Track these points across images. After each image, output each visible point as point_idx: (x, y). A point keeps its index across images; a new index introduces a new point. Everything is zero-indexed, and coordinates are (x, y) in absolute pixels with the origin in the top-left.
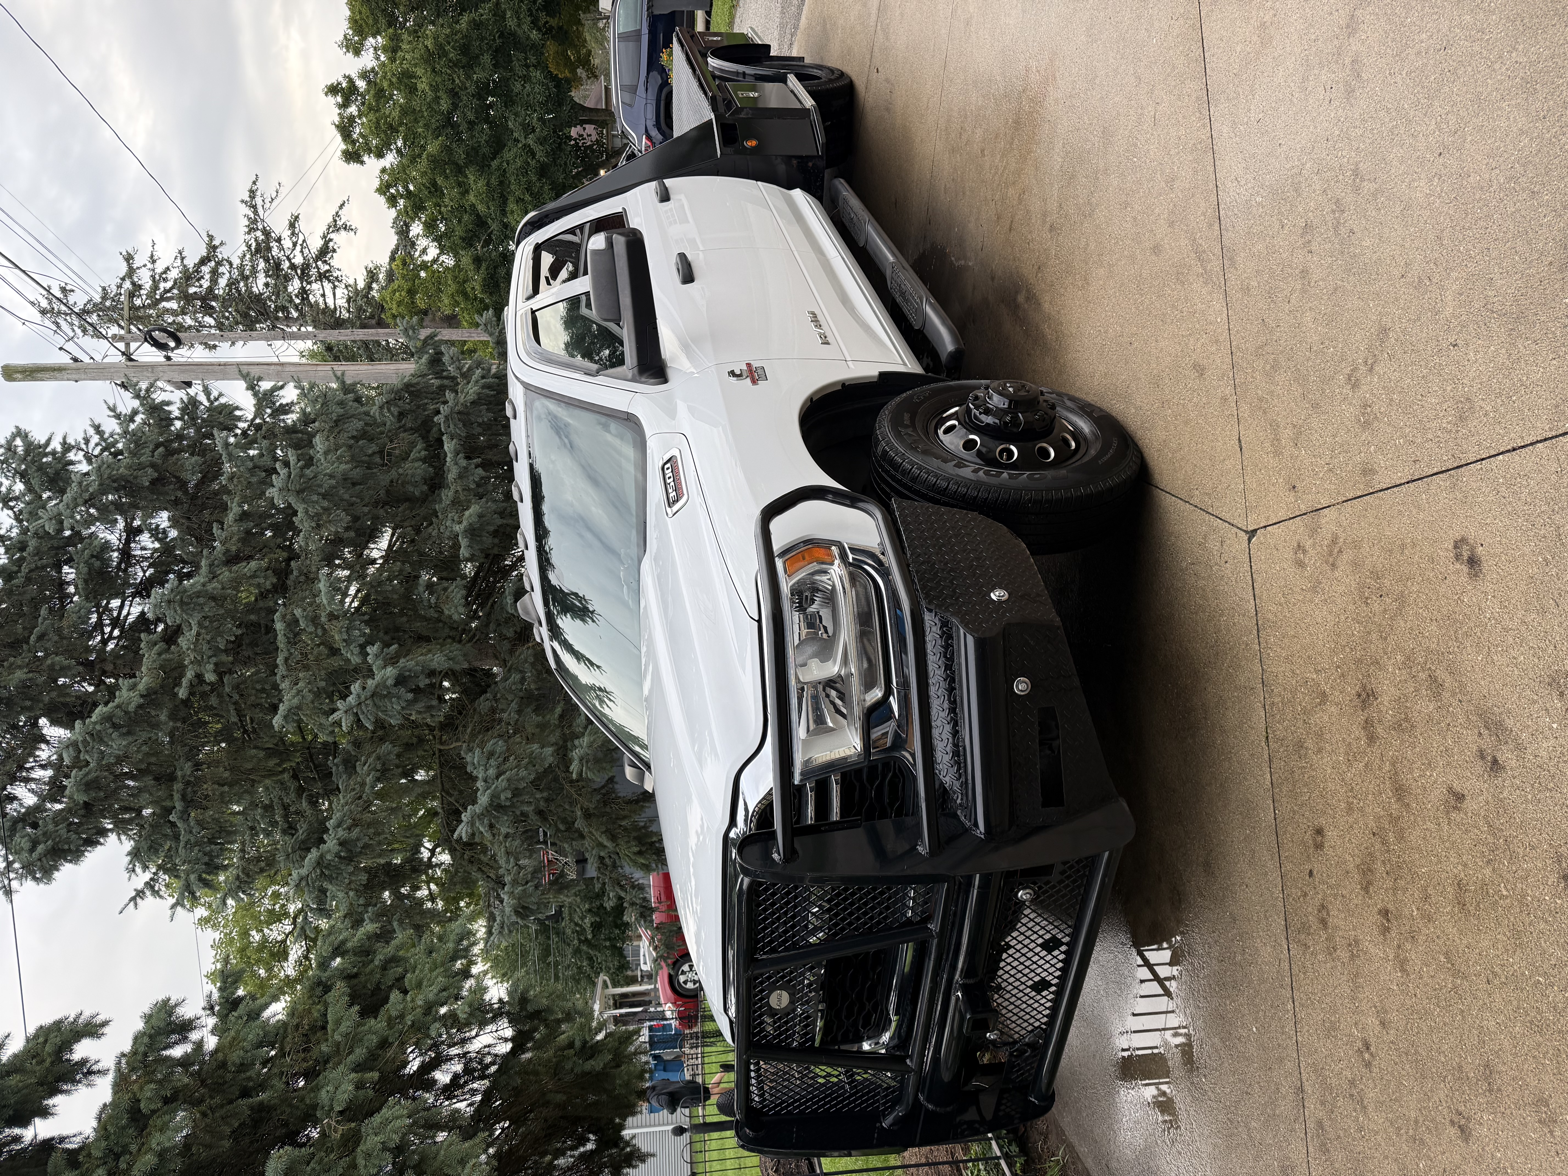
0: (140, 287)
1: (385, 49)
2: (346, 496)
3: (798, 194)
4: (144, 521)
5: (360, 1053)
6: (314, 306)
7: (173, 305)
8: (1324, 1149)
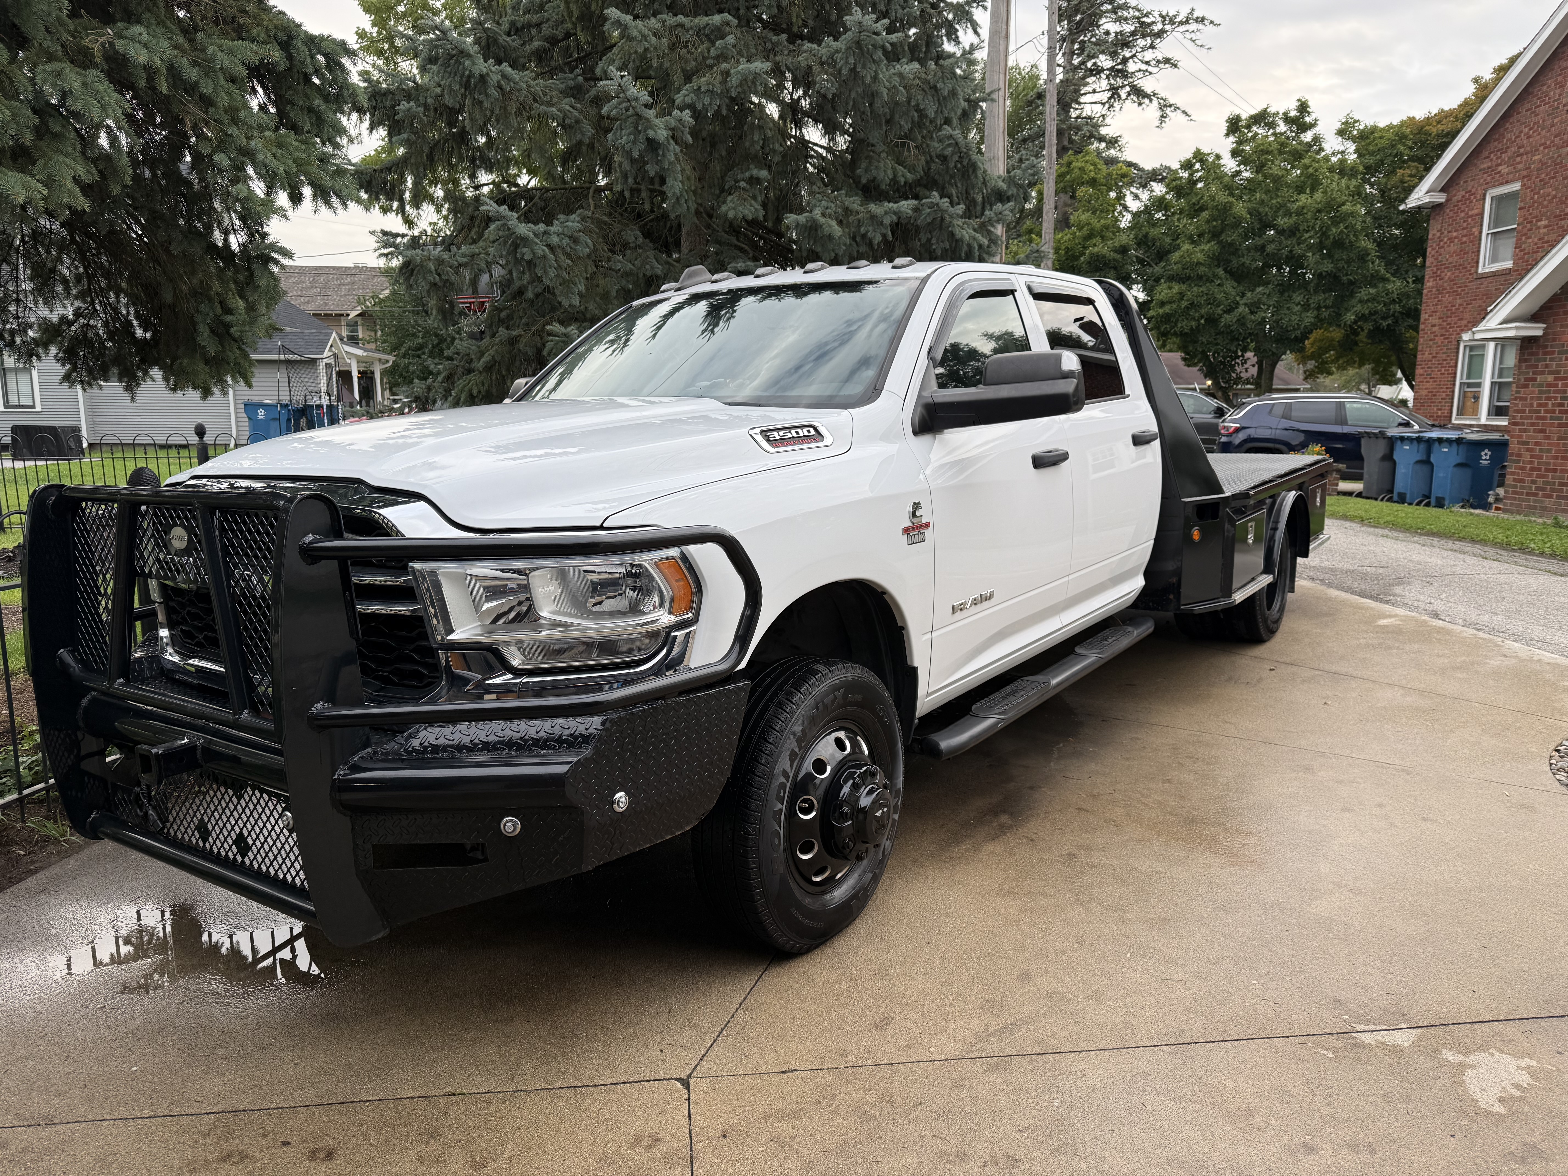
1: (1343, 161)
2: (853, 95)
3: (1139, 582)
5: (192, 74)
6: (1083, 82)
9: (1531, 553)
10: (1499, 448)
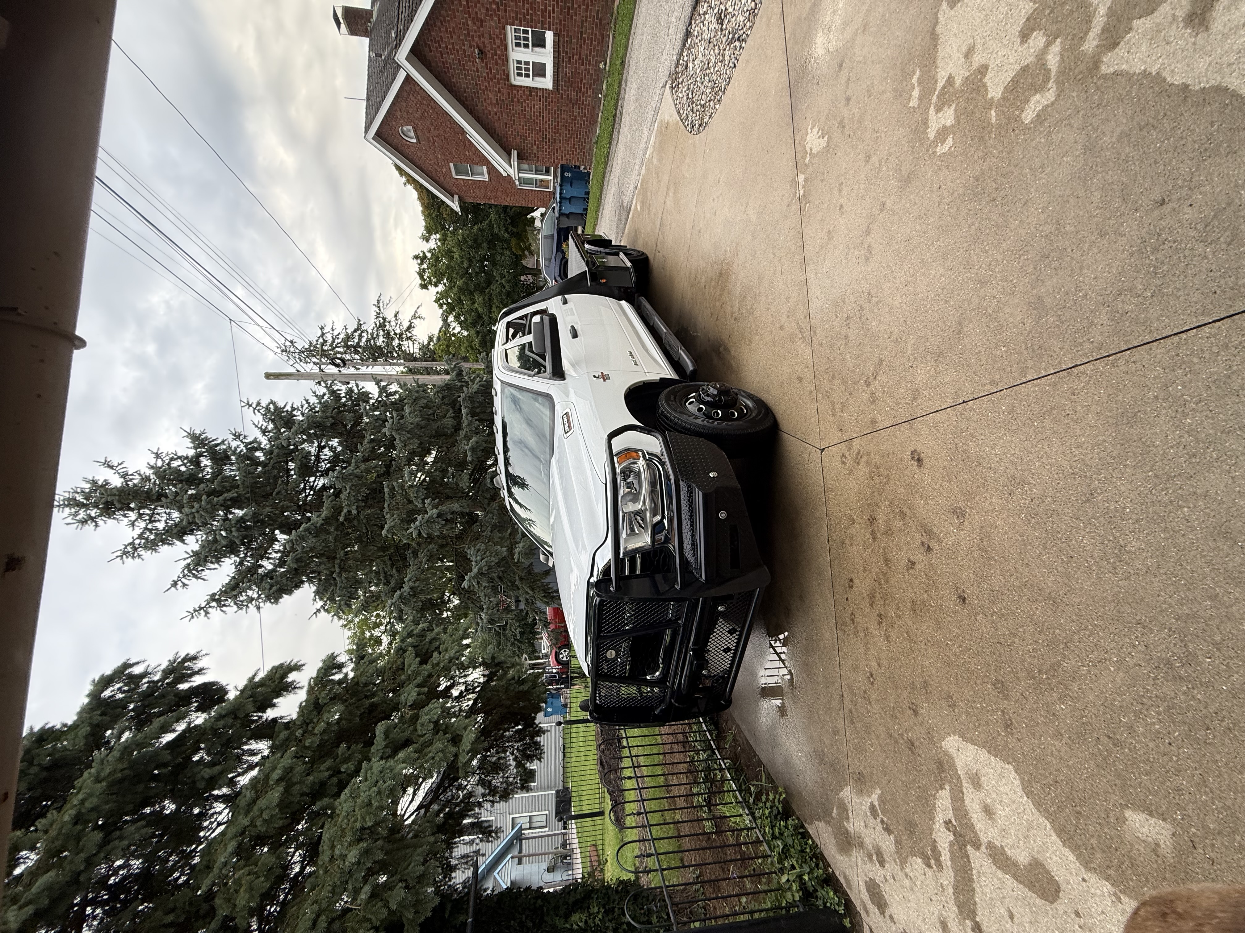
0: (326, 341)
1: (440, 240)
2: (418, 433)
3: (623, 303)
4: (327, 442)
5: (419, 679)
6: (404, 352)
7: (341, 350)
8: (852, 722)
9: (609, 152)
10: (564, 169)
